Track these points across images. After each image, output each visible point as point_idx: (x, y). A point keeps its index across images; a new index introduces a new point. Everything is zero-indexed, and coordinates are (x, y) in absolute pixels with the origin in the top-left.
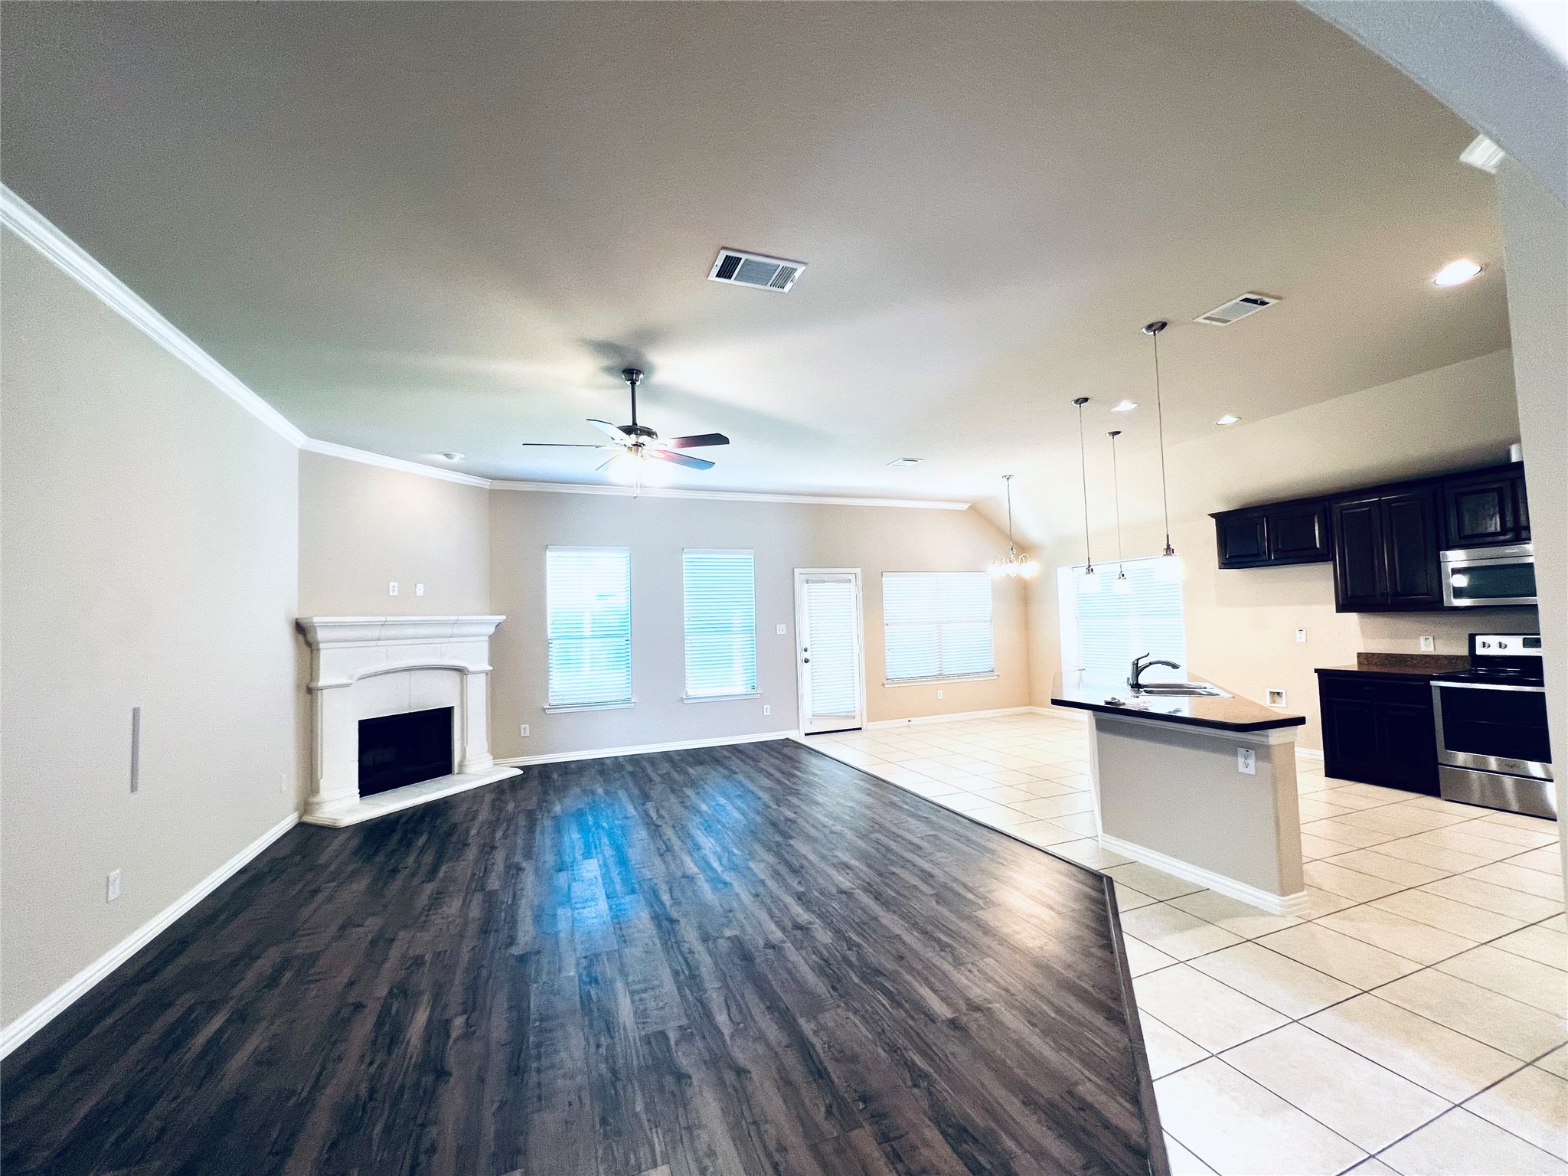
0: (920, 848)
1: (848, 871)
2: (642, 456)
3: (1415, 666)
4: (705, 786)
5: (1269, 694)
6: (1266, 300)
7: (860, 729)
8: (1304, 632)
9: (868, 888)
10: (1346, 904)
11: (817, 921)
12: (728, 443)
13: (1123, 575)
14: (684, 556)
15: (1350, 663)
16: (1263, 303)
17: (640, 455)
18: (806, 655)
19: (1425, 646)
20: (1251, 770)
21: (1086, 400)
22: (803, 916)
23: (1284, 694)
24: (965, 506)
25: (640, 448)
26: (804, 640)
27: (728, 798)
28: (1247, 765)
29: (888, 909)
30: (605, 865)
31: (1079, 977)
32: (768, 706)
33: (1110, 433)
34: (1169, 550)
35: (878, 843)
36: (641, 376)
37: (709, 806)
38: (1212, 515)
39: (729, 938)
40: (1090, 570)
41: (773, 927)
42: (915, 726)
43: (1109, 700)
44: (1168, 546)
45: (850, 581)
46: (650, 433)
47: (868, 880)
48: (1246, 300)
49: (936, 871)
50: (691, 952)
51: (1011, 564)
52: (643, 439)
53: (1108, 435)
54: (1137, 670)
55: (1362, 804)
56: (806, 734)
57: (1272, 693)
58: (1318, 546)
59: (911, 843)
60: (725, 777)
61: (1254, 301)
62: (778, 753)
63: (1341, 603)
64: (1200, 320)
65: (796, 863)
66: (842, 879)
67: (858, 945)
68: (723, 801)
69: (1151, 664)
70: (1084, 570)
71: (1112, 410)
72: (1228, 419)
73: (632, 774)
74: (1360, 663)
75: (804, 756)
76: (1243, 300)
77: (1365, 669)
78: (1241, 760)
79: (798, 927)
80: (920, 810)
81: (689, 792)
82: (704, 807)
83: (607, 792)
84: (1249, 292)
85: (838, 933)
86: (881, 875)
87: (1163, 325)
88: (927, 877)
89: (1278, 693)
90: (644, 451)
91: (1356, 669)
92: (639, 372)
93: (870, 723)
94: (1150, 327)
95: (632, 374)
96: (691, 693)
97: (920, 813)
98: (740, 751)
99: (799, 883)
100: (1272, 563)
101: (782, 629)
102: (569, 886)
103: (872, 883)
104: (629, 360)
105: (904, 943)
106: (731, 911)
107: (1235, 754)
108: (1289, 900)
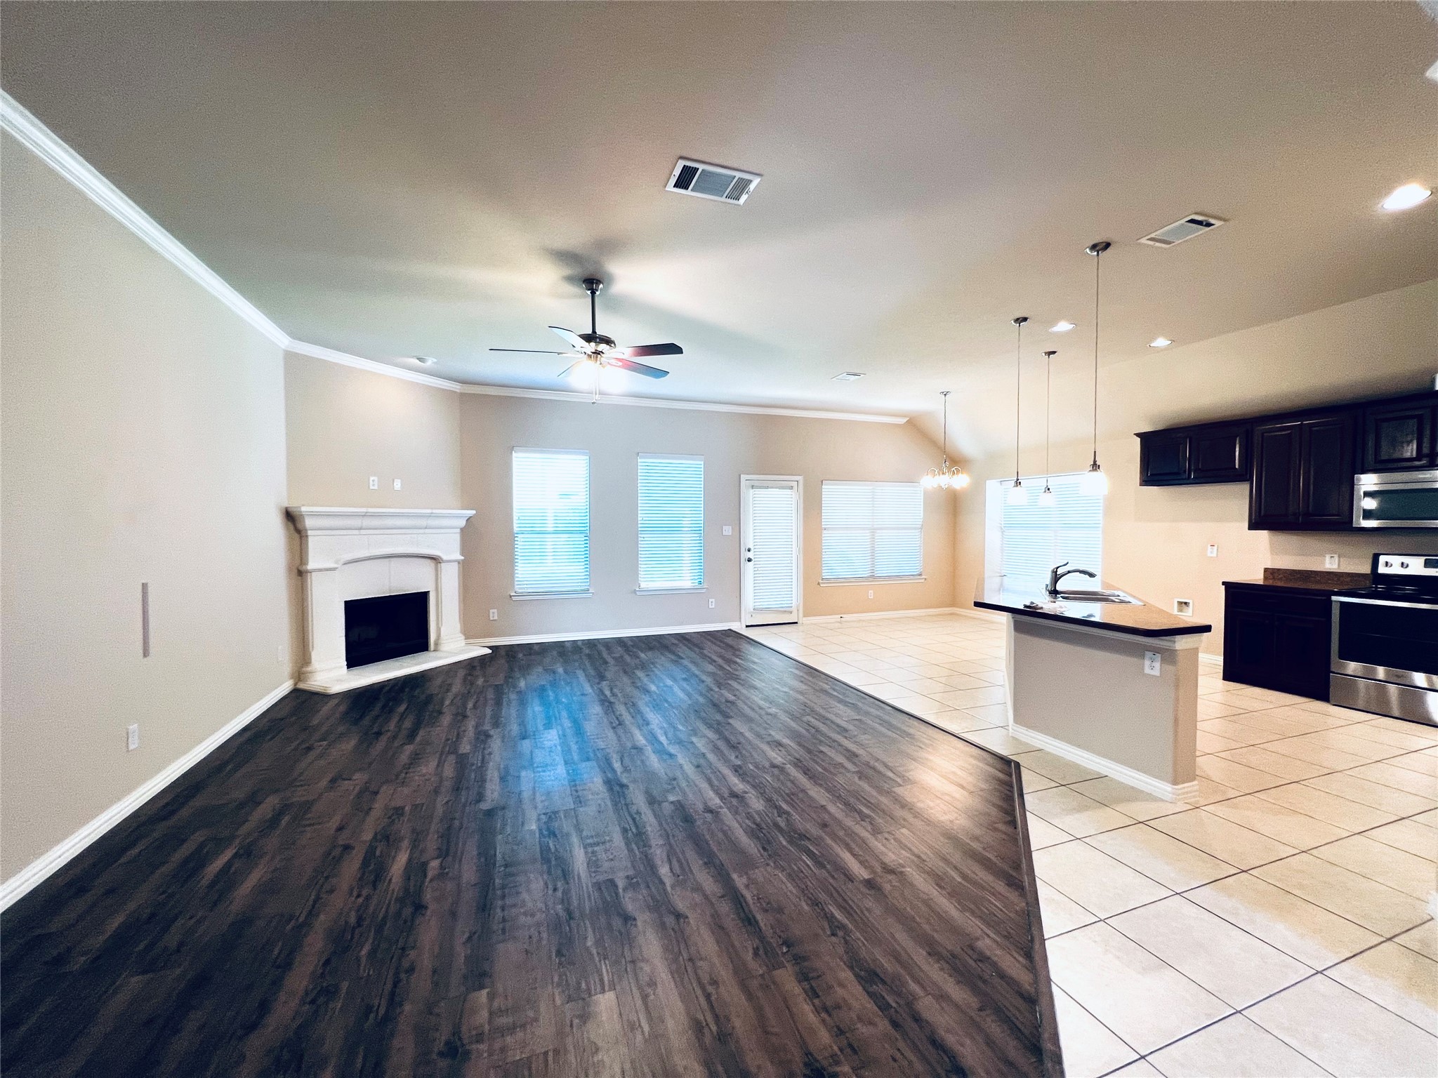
0: (846, 730)
1: (781, 748)
2: (601, 364)
3: (1318, 582)
4: (654, 669)
5: (1176, 605)
6: (1212, 221)
7: (797, 623)
8: (1215, 548)
9: (798, 763)
10: (1231, 794)
11: (751, 790)
12: (682, 353)
13: (1049, 489)
14: (639, 460)
15: (1257, 577)
16: (1209, 225)
17: (598, 362)
18: (750, 555)
19: (1330, 564)
20: (1156, 672)
21: (1025, 319)
22: (738, 785)
23: (1191, 605)
24: (903, 421)
25: (599, 356)
26: (749, 540)
27: (675, 680)
28: (1153, 667)
29: (816, 783)
30: (563, 736)
31: (984, 849)
32: (713, 600)
33: (1046, 353)
34: (1095, 466)
35: (809, 725)
36: (601, 286)
37: (658, 687)
38: (1138, 435)
39: (672, 802)
40: (1018, 483)
41: (711, 794)
42: (846, 622)
43: (1028, 604)
44: (1095, 461)
45: (792, 488)
46: (608, 341)
47: (798, 756)
48: (1192, 221)
49: (860, 752)
50: (638, 813)
51: (944, 476)
52: (602, 347)
53: (1044, 354)
54: (1056, 578)
55: (1257, 705)
56: (747, 626)
57: (1180, 603)
58: (1237, 467)
59: (838, 726)
60: (672, 661)
61: (1199, 223)
62: (721, 641)
63: (1253, 521)
64: (1144, 241)
65: (732, 738)
66: (776, 756)
67: (788, 813)
68: (669, 682)
69: (1069, 572)
70: (1013, 483)
71: (1050, 330)
72: (1161, 342)
73: (589, 656)
74: (1265, 578)
75: (745, 647)
76: (1189, 221)
77: (1270, 583)
78: (1147, 663)
79: (734, 795)
80: (848, 697)
81: (640, 674)
82: (653, 688)
83: (566, 672)
84: (1196, 213)
85: (769, 800)
86: (809, 751)
87: (1107, 245)
88: (852, 756)
89: (1186, 603)
90: (603, 358)
91: (1262, 583)
92: (598, 282)
93: (804, 619)
94: (1094, 247)
95: (592, 283)
96: (643, 585)
97: (847, 700)
98: (687, 640)
99: (737, 757)
100: (1192, 482)
101: (727, 530)
102: (531, 752)
103: (802, 759)
104: (589, 270)
105: (829, 813)
106: (675, 779)
107: (1143, 657)
108: (1181, 789)
